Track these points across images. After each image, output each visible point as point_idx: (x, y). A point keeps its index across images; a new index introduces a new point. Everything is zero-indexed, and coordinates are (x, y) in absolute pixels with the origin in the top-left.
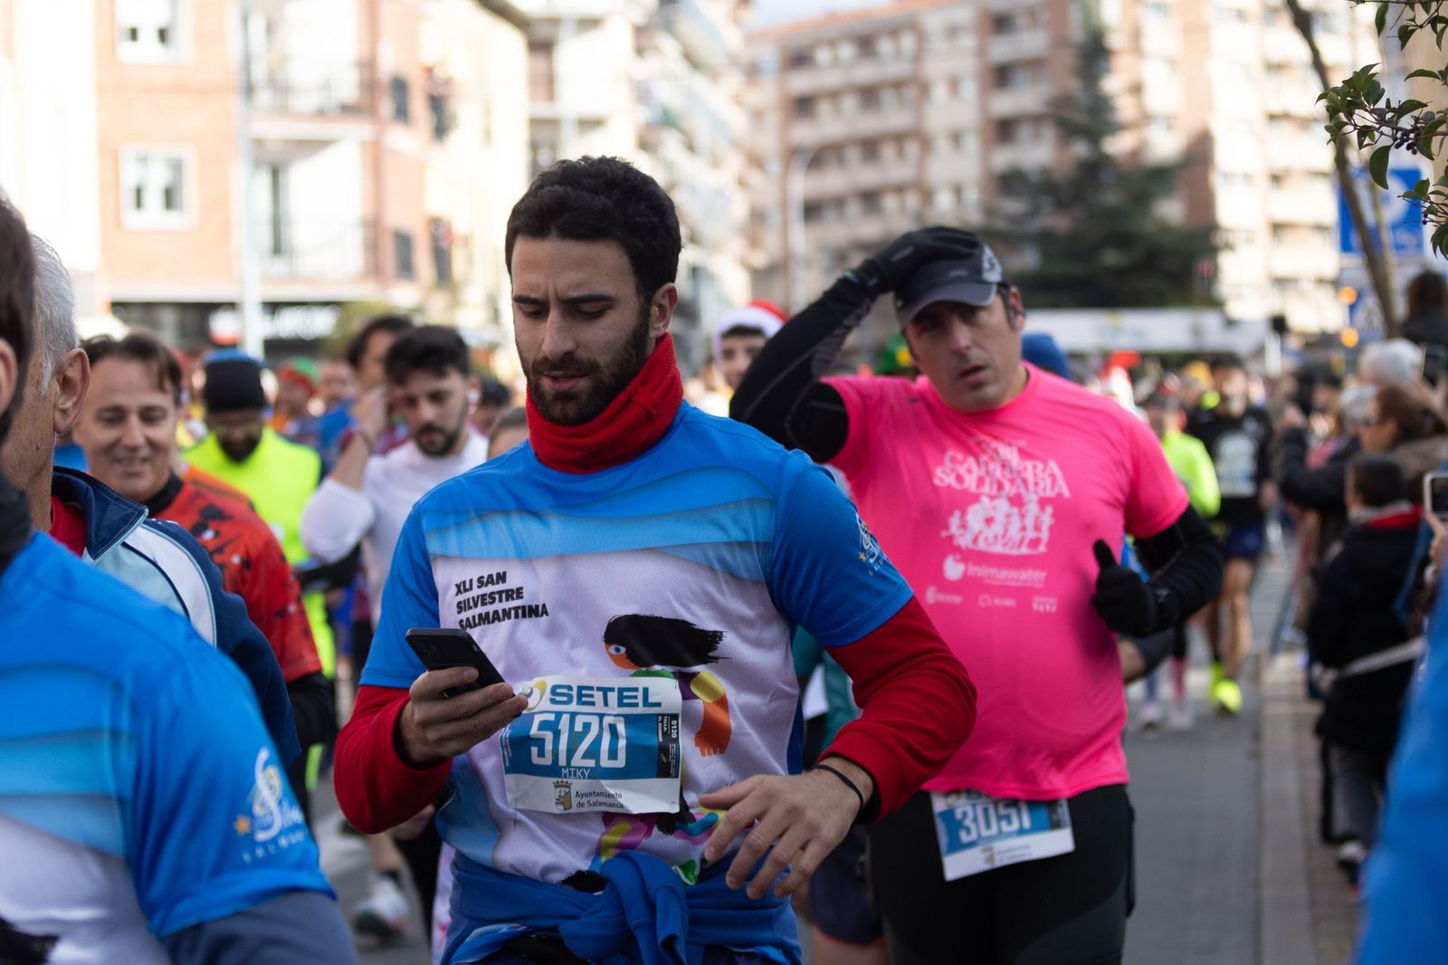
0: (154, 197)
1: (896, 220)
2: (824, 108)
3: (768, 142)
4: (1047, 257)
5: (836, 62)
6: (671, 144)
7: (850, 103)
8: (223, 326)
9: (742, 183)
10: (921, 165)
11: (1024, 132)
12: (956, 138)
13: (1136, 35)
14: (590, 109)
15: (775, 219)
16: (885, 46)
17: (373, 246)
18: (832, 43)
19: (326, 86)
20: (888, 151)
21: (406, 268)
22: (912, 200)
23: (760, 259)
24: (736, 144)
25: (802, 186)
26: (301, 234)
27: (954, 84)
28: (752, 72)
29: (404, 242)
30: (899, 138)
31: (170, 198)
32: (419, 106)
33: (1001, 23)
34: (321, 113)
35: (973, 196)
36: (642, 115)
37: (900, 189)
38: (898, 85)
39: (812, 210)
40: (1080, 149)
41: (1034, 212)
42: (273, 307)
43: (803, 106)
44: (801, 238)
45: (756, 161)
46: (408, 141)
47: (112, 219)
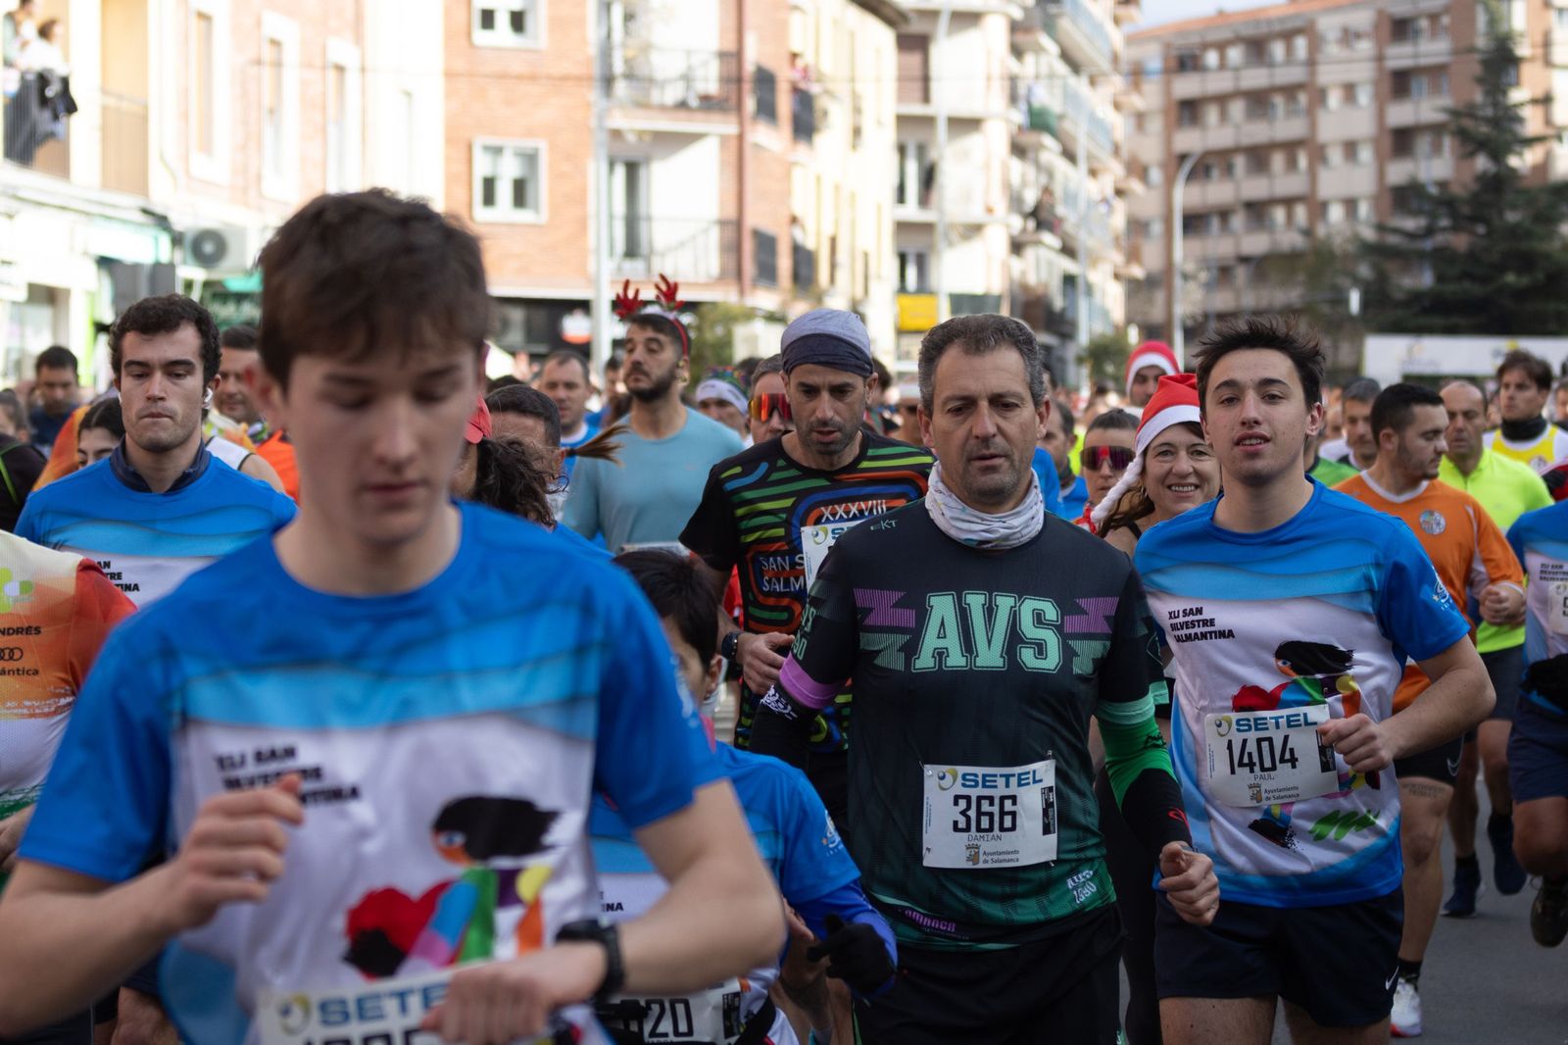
0: (504, 192)
1: (1284, 233)
2: (1212, 114)
3: (1151, 150)
4: (1440, 278)
5: (1223, 65)
6: (1047, 148)
7: (1237, 108)
8: (574, 327)
9: (1119, 192)
10: (1312, 178)
11: (1423, 144)
12: (1350, 148)
13: (1547, 44)
14: (965, 110)
15: (1157, 228)
16: (1278, 50)
17: (733, 248)
18: (1221, 47)
19: (687, 78)
20: (1278, 160)
21: (767, 273)
22: (1301, 213)
23: (1137, 272)
26: (659, 234)
27: (1350, 91)
28: (1136, 75)
29: (766, 244)
30: (1290, 147)
31: (521, 193)
32: (785, 104)
33: (1401, 28)
34: (682, 105)
35: (1364, 209)
36: (1019, 117)
37: (1289, 202)
38: (1290, 91)
39: (1194, 222)
40: (1482, 163)
41: (1430, 230)
43: (1189, 110)
44: (1183, 250)
45: (1137, 169)
46: (771, 139)
47: (463, 214)
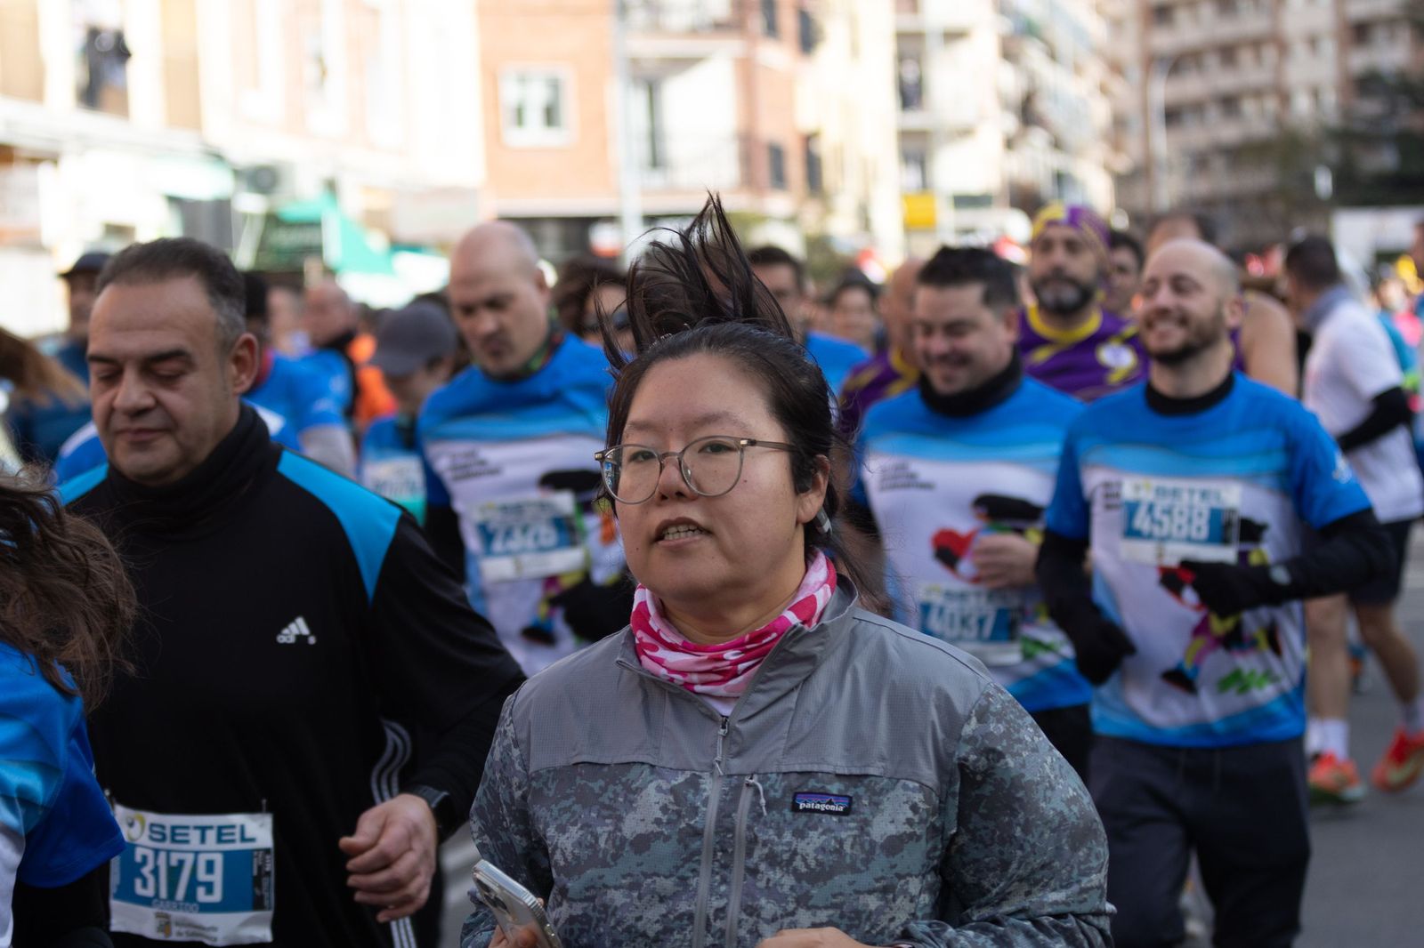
0: (535, 116)
1: (1256, 121)
2: (1182, 16)
3: (1128, 49)
4: (1405, 154)
6: (1034, 55)
7: (1207, 11)
8: (604, 239)
9: (1104, 90)
10: (1279, 69)
11: (1380, 35)
12: (1313, 42)
14: (954, 20)
15: (1136, 126)
17: (747, 159)
19: (697, 5)
20: (1246, 57)
21: (779, 179)
22: (1271, 104)
23: (1123, 163)
24: (1098, 52)
25: (1162, 91)
26: (678, 147)
29: (776, 155)
30: (1256, 44)
31: (551, 116)
32: (788, 21)
34: (694, 32)
35: (1331, 99)
36: (1006, 26)
37: (1258, 93)
39: (1173, 115)
41: (1392, 112)
42: (651, 220)
43: (1161, 15)
44: (1162, 143)
45: (1116, 68)
46: (777, 55)
47: (494, 137)
